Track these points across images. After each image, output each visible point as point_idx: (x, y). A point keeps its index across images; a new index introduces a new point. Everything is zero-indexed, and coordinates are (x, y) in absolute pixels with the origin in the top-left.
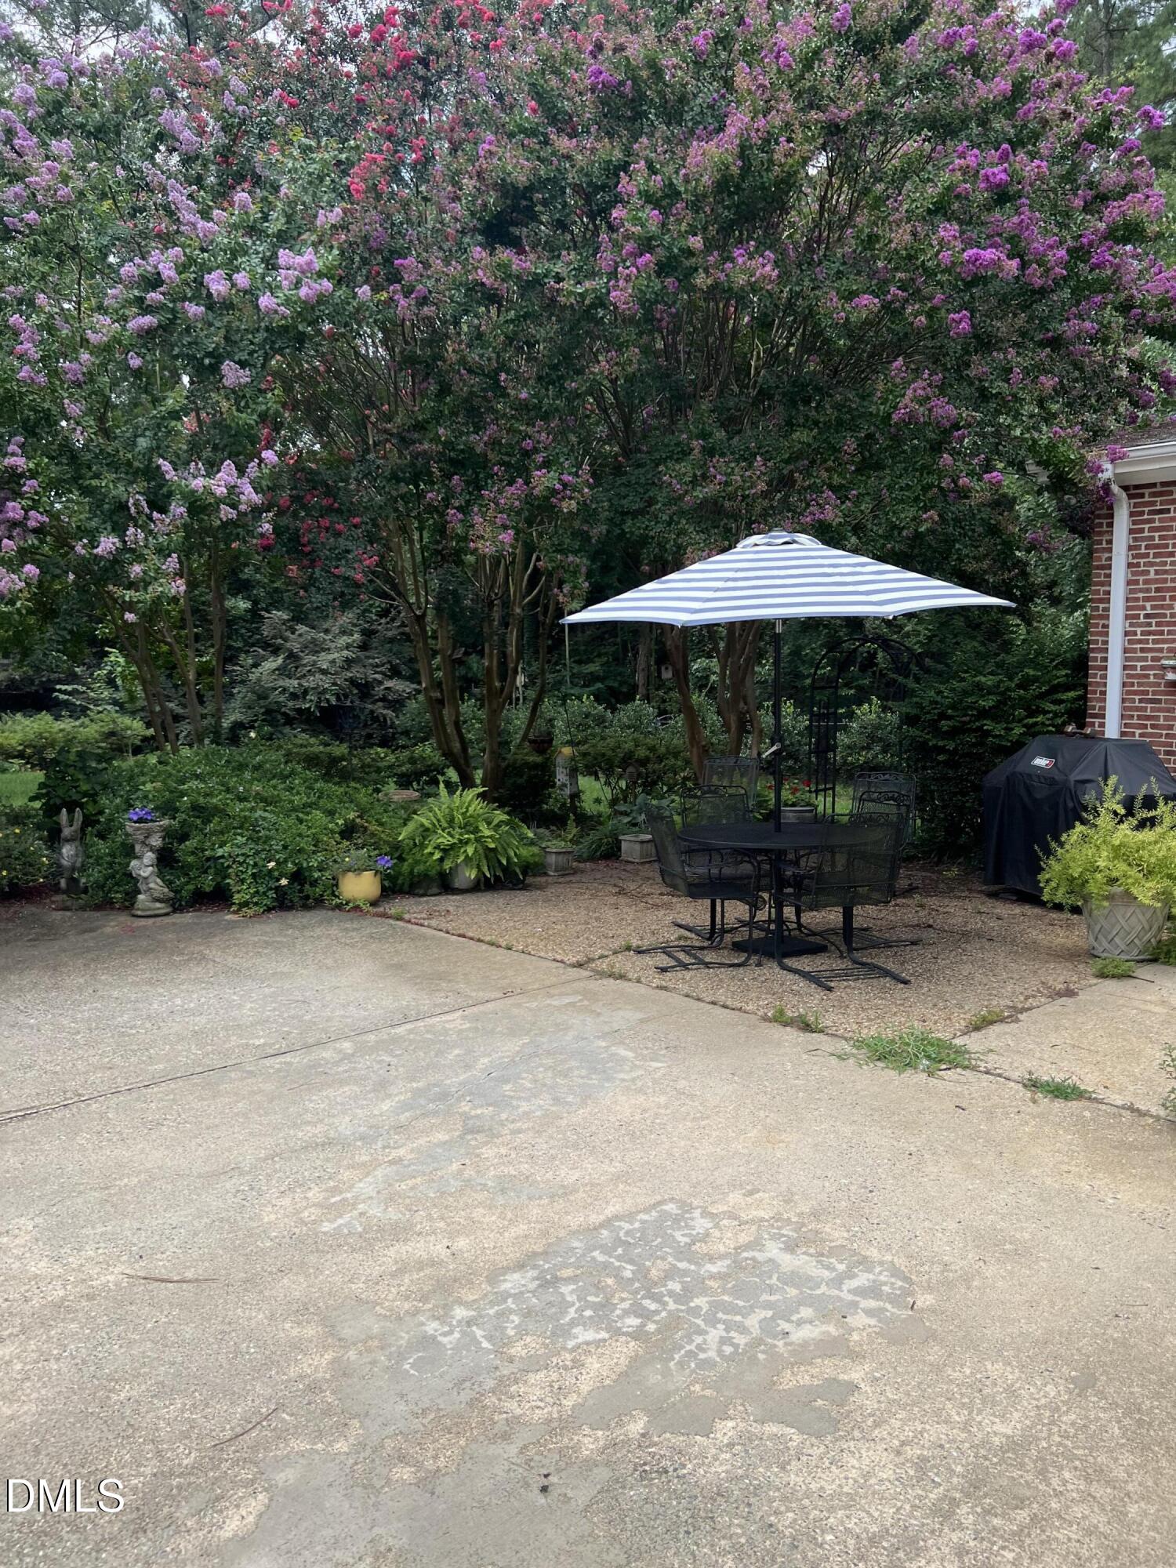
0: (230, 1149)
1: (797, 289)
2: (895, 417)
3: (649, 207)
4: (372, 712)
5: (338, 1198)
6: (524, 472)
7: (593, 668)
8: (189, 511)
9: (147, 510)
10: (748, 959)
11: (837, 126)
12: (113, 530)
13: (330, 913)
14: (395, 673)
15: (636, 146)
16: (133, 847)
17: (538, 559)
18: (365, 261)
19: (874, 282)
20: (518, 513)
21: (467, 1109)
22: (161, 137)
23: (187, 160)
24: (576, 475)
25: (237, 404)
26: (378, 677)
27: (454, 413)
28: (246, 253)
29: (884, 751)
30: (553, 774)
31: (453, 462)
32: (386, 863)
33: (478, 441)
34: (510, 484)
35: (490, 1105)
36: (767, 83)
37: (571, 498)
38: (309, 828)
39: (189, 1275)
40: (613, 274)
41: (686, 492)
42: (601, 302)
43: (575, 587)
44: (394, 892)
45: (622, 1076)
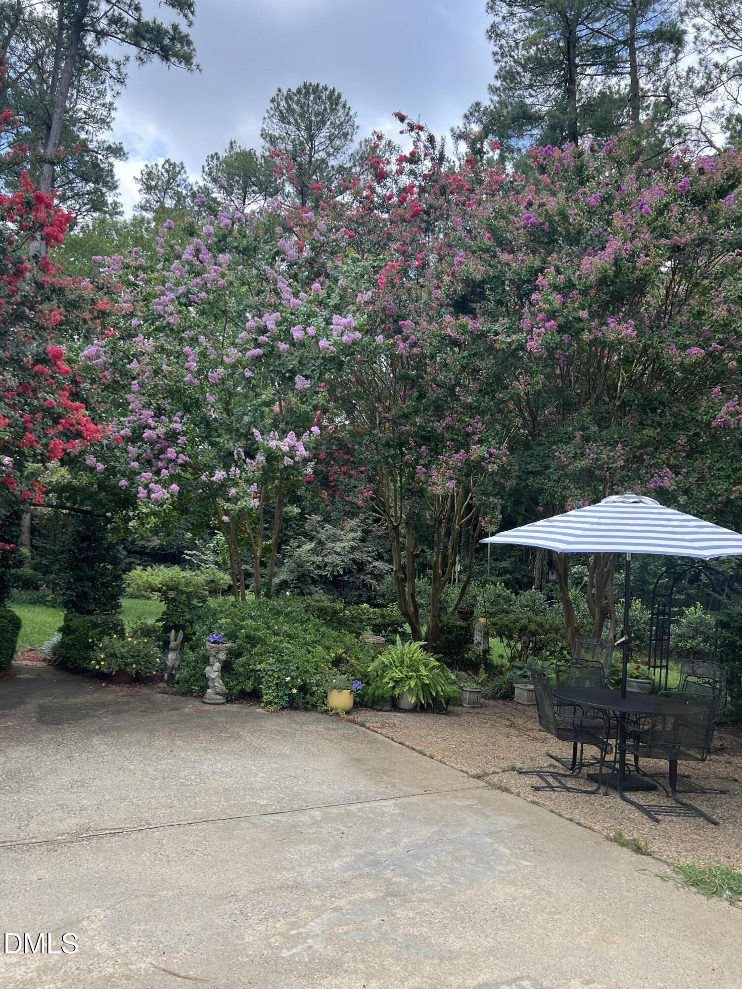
0: (232, 880)
1: (649, 342)
2: (714, 424)
3: (555, 293)
4: (363, 581)
5: (295, 932)
6: (466, 446)
7: (505, 564)
8: (267, 459)
9: (244, 457)
10: (598, 788)
11: (678, 247)
12: (224, 467)
13: (320, 715)
14: (380, 557)
15: (549, 259)
16: (209, 658)
17: (471, 499)
18: (383, 322)
19: (701, 339)
20: (460, 470)
21: (390, 876)
22: (277, 253)
23: (290, 266)
24: (499, 449)
25: (301, 398)
26: (370, 559)
27: (426, 409)
28: (315, 316)
29: (705, 641)
30: (472, 635)
31: (422, 437)
32: (359, 685)
33: (439, 427)
34: (457, 452)
35: (406, 875)
36: (633, 223)
37: (494, 463)
38: (314, 657)
39: (191, 973)
40: (530, 332)
41: (570, 463)
42: (522, 347)
43: (493, 518)
44: (362, 706)
45: (500, 868)
